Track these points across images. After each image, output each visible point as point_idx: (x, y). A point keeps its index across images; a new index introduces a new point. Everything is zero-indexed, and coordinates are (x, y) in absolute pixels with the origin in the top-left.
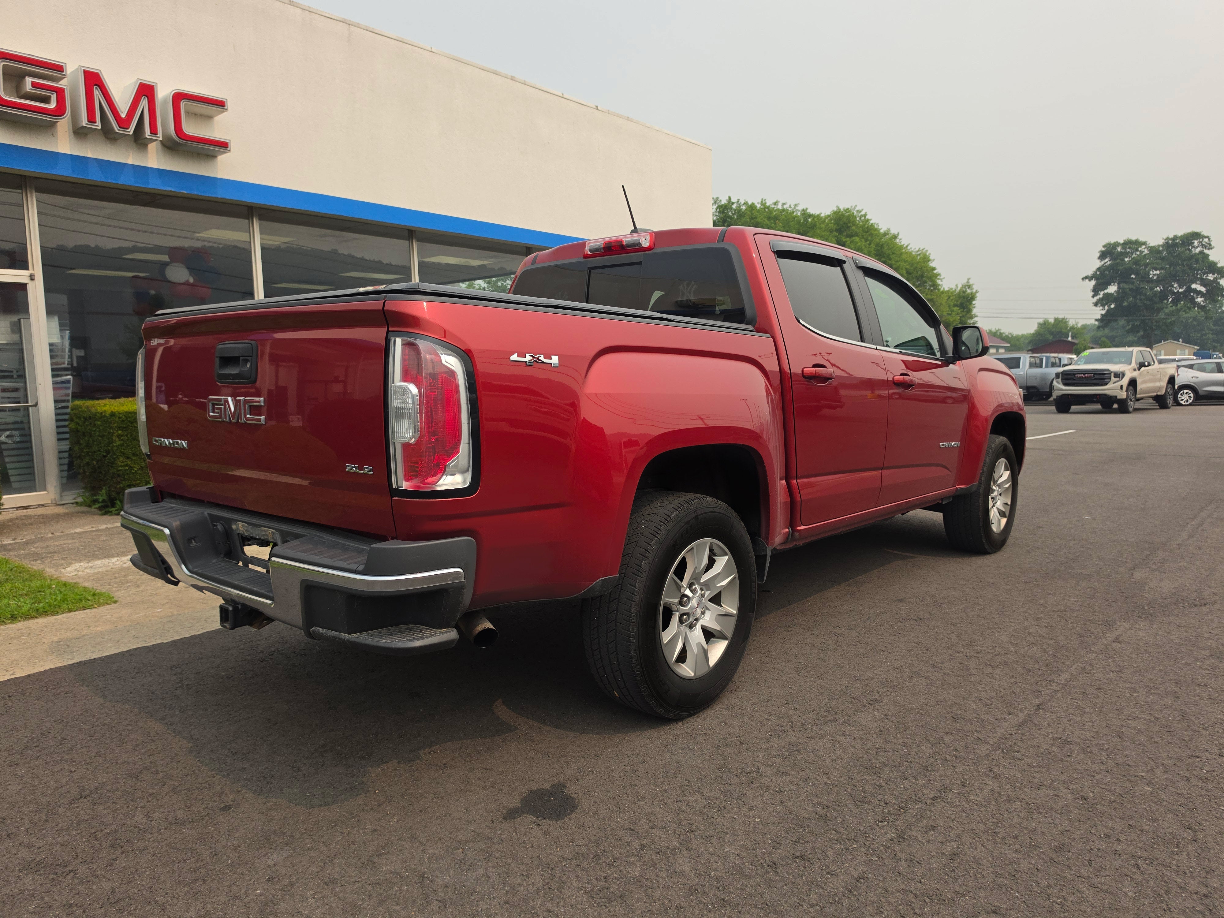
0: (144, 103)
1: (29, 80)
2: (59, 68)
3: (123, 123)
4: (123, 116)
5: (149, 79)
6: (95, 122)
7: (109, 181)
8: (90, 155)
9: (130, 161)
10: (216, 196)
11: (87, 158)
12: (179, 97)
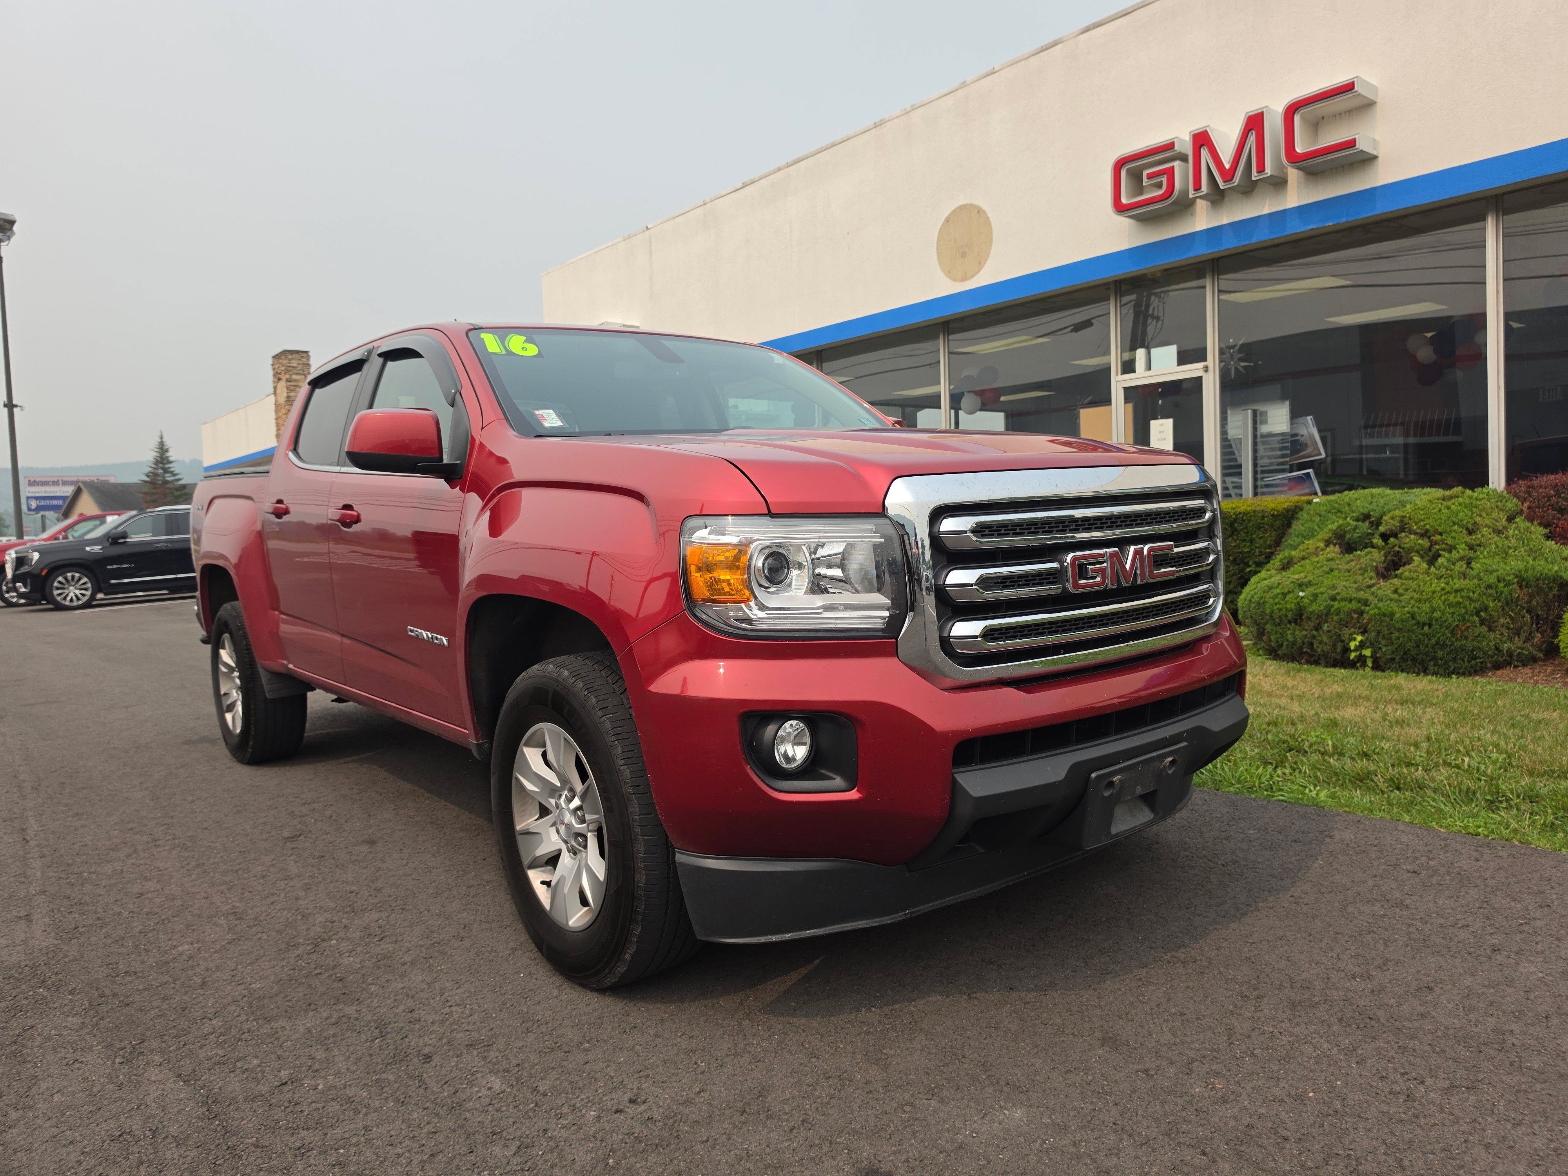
1: (1146, 173)
2: (1170, 146)
3: (1228, 175)
4: (1227, 166)
6: (1202, 187)
9: (1266, 211)
10: (1373, 214)
11: (1222, 226)
12: (1292, 110)
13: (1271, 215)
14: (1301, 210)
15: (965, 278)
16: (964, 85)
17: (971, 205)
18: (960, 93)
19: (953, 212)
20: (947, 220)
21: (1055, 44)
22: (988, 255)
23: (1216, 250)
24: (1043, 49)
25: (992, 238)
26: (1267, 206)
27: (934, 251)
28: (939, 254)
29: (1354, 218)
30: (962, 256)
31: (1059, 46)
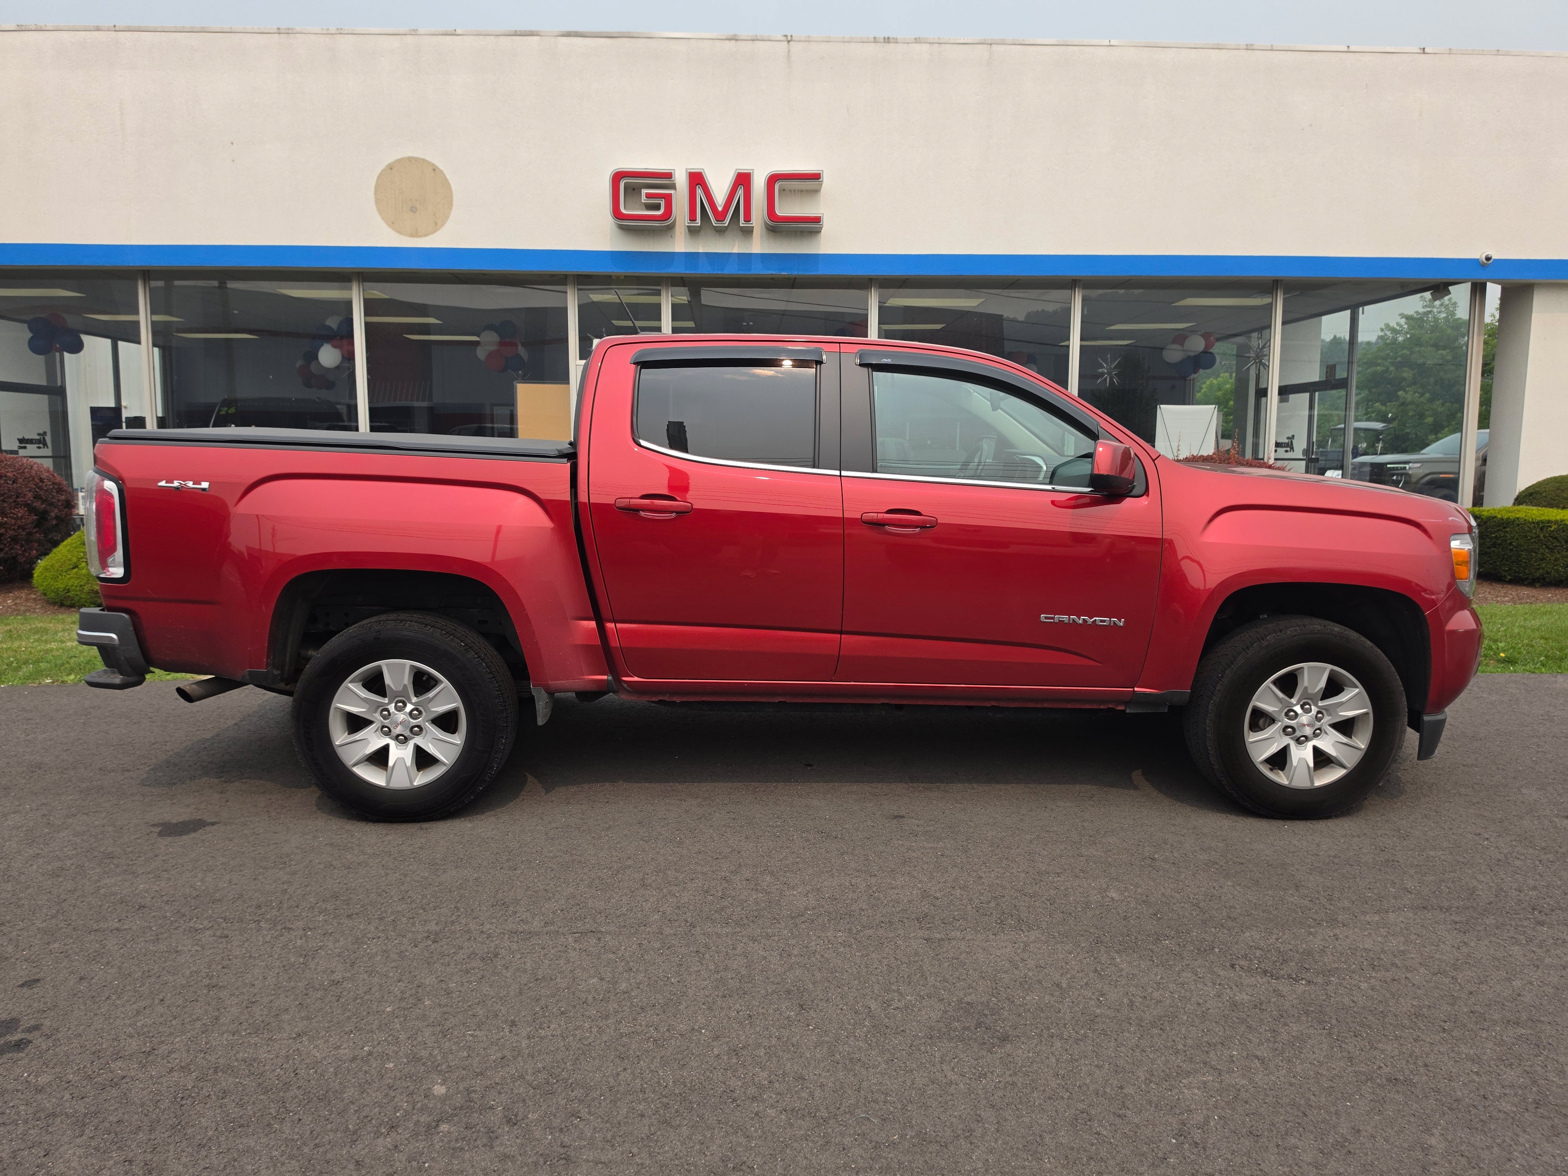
0: (740, 192)
1: (644, 191)
2: (669, 175)
3: (720, 216)
4: (720, 209)
5: (744, 167)
6: (696, 220)
7: (716, 272)
8: (701, 250)
9: (736, 250)
10: (816, 273)
11: (698, 253)
12: (773, 179)
13: (739, 255)
14: (763, 256)
15: (415, 234)
16: (414, 33)
17: (424, 160)
18: (409, 39)
19: (400, 161)
20: (390, 167)
21: (531, 34)
22: (447, 217)
23: (693, 272)
24: (516, 34)
25: (452, 201)
26: (736, 246)
27: (371, 194)
28: (378, 201)
29: (803, 273)
30: (412, 211)
31: (535, 38)
